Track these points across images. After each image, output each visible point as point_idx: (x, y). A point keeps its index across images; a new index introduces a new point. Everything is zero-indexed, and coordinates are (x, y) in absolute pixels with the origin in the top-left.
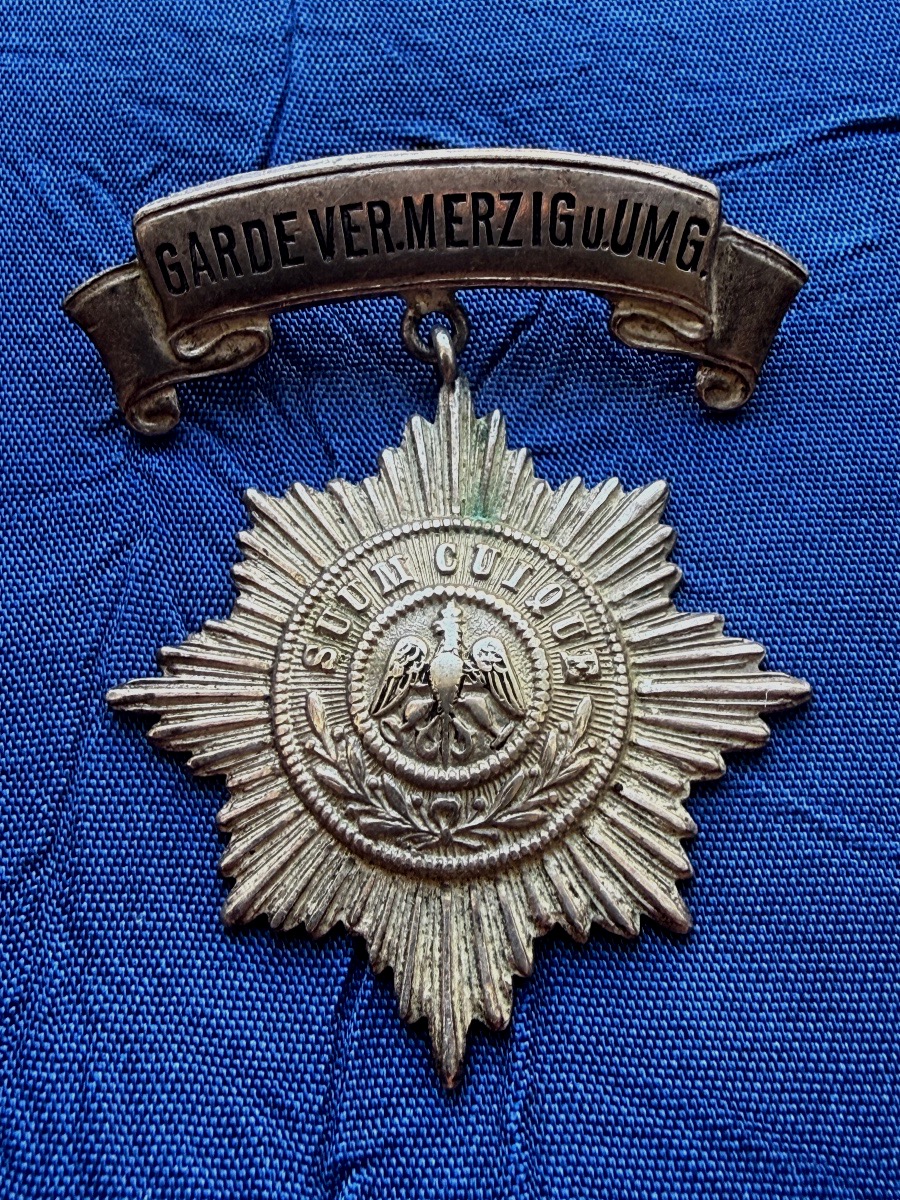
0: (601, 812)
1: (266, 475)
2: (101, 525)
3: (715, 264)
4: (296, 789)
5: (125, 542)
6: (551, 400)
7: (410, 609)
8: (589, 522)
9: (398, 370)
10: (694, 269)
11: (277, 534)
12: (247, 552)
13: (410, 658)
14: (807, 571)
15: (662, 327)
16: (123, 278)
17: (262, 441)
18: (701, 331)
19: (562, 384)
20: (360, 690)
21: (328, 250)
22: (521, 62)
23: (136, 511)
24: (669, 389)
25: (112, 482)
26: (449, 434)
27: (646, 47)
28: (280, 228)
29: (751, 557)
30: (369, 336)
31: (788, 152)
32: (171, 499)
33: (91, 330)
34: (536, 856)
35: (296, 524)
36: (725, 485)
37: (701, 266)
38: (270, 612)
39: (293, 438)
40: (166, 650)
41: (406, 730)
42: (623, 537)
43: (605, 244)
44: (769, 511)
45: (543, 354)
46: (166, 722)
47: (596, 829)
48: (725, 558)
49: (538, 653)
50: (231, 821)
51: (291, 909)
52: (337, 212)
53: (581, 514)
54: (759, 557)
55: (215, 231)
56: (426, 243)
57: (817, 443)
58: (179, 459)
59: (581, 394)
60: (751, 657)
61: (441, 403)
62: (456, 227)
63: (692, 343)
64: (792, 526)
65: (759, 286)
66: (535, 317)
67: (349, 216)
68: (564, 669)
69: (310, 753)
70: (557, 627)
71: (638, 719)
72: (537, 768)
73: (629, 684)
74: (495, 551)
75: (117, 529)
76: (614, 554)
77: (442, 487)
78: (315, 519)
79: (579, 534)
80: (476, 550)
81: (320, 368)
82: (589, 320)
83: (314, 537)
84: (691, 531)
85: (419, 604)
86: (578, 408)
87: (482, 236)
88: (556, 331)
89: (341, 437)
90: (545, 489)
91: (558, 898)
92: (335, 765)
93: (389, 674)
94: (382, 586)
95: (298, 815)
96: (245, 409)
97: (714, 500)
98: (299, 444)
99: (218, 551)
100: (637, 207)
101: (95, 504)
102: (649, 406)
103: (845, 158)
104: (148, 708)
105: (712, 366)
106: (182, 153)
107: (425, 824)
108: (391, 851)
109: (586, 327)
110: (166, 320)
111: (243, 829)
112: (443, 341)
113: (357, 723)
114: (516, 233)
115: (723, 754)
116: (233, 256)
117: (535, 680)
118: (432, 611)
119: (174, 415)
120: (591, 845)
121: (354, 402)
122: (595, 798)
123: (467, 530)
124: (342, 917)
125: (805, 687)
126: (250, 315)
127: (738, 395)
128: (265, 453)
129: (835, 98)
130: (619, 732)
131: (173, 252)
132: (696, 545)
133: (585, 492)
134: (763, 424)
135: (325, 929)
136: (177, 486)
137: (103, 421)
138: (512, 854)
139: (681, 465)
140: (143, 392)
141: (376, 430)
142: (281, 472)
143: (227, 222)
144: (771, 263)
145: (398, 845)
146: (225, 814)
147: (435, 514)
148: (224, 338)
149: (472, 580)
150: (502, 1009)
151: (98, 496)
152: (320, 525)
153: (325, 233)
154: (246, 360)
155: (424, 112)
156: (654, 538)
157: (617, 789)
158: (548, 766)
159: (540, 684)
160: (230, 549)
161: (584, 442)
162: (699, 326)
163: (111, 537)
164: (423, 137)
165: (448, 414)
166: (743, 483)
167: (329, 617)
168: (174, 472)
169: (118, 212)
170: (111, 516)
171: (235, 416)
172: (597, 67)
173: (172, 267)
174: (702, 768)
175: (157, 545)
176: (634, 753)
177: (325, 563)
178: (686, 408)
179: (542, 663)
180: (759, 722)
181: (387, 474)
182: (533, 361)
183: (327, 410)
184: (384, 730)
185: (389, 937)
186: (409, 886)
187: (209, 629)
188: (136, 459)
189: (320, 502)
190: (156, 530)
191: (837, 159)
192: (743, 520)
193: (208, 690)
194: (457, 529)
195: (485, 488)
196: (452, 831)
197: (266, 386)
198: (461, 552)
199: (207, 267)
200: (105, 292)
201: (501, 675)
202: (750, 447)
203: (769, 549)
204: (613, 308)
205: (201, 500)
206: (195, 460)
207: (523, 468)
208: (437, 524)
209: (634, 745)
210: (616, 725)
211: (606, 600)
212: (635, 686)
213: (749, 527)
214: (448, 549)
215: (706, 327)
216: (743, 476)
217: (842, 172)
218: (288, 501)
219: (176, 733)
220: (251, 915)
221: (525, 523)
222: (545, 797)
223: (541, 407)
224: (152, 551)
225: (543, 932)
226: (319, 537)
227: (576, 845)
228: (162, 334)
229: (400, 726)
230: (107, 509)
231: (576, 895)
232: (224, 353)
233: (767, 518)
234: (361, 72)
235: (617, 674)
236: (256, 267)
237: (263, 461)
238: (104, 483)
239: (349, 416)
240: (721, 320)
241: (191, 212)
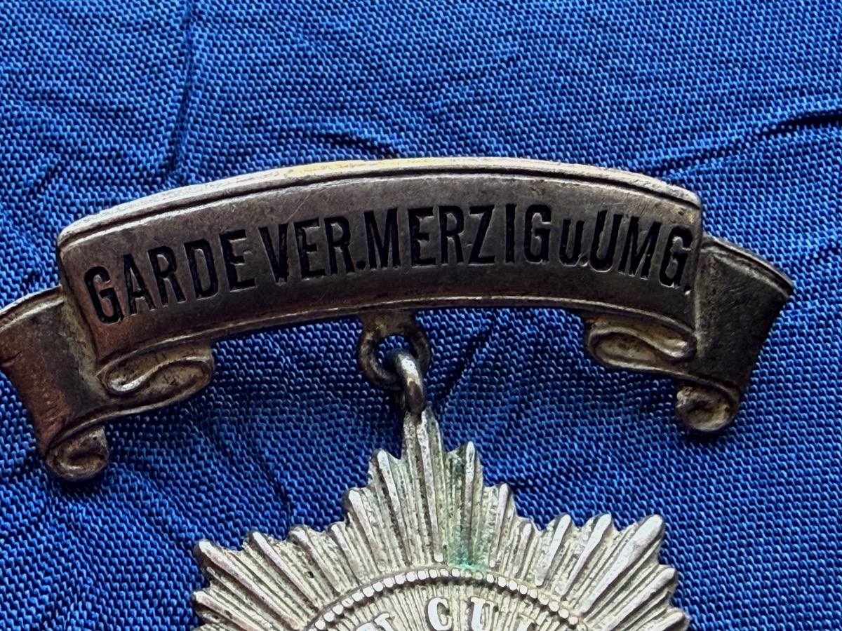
1: (212, 522)
2: (27, 587)
3: (698, 277)
5: (57, 605)
6: (518, 426)
8: (585, 566)
9: (346, 396)
10: (677, 283)
11: (239, 593)
12: (205, 615)
14: (817, 609)
15: (642, 345)
16: (45, 306)
17: (203, 483)
18: (684, 350)
19: (528, 407)
21: (281, 270)
22: (444, 53)
23: (65, 569)
24: (642, 410)
25: (34, 536)
26: (421, 470)
27: (575, 35)
28: (227, 248)
29: (755, 596)
30: (309, 359)
31: (737, 148)
32: (105, 554)
35: (260, 581)
36: (717, 515)
37: (684, 280)
39: (238, 478)
42: (624, 581)
43: (584, 260)
44: (767, 543)
45: (503, 374)
48: (728, 598)
52: (291, 229)
54: (763, 595)
55: (153, 253)
56: (390, 260)
57: (808, 465)
58: (109, 506)
59: (550, 418)
61: (407, 436)
62: (422, 243)
63: (675, 362)
64: (794, 559)
65: (745, 299)
66: (488, 333)
67: (304, 233)
74: (492, 605)
75: (46, 592)
76: (616, 601)
77: (419, 531)
78: (282, 574)
79: (576, 581)
80: (471, 605)
81: (259, 397)
82: (548, 335)
83: (281, 594)
84: (688, 569)
86: (549, 434)
87: (452, 253)
88: (514, 348)
89: (293, 476)
90: (533, 530)
96: (179, 445)
97: (708, 533)
98: (246, 485)
99: (166, 613)
100: (618, 218)
101: (17, 563)
102: (624, 429)
103: (797, 154)
105: (693, 385)
106: (77, 154)
109: (546, 343)
110: (96, 351)
112: (408, 366)
114: (489, 249)
116: (174, 280)
119: (102, 457)
121: (304, 435)
123: (457, 581)
126: (193, 344)
127: (722, 415)
128: (208, 497)
129: (780, 90)
131: (106, 276)
132: (695, 585)
133: (575, 530)
134: (748, 447)
136: (110, 538)
137: (16, 465)
139: (667, 494)
140: (70, 432)
141: (331, 467)
142: (229, 518)
143: (167, 243)
144: (756, 275)
147: (416, 564)
148: (160, 370)
151: (20, 554)
152: (288, 580)
153: (277, 253)
154: (185, 393)
155: (343, 107)
156: (656, 582)
160: (180, 610)
161: (560, 472)
162: (682, 344)
163: (41, 602)
164: (345, 135)
165: (418, 448)
166: (735, 513)
168: (105, 522)
169: (11, 223)
170: (38, 577)
171: (168, 454)
172: (525, 57)
173: (104, 293)
175: (94, 609)
177: (298, 625)
178: (663, 430)
181: (357, 520)
182: (493, 382)
183: (274, 445)
188: (58, 508)
189: (283, 554)
190: (91, 591)
191: (789, 154)
192: (740, 554)
194: (445, 581)
195: (468, 531)
197: (200, 419)
198: (454, 607)
199: (145, 292)
200: (23, 321)
202: (738, 472)
203: (774, 585)
204: (587, 327)
205: (141, 554)
206: (127, 506)
207: (507, 507)
208: (423, 576)
213: (749, 562)
214: (440, 605)
215: (690, 346)
216: (734, 504)
217: (795, 169)
218: (247, 554)
221: (516, 569)
223: (508, 434)
224: (89, 616)
226: (287, 595)
228: (90, 367)
230: (32, 569)
232: (161, 386)
233: (766, 551)
234: (271, 64)
236: (199, 291)
237: (206, 506)
238: (25, 537)
239: (300, 451)
240: (706, 337)
241: (125, 231)
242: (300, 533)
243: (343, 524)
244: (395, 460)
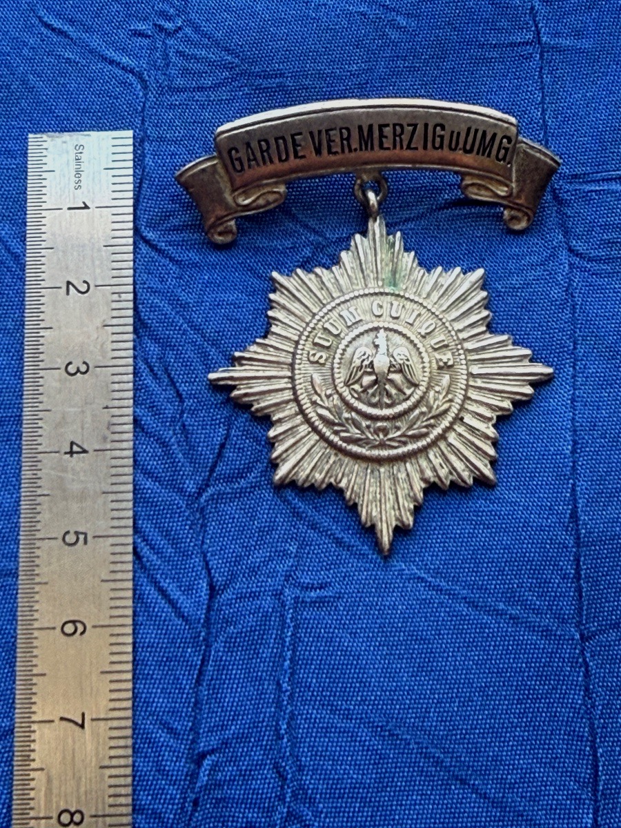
0: (455, 430)
3: (515, 158)
4: (307, 421)
7: (362, 334)
8: (446, 290)
10: (504, 161)
12: (274, 305)
13: (363, 357)
15: (487, 189)
16: (209, 164)
18: (506, 192)
20: (339, 373)
26: (375, 244)
28: (294, 140)
33: (191, 190)
34: (424, 450)
37: (507, 160)
38: (289, 335)
40: (237, 354)
41: (363, 392)
42: (463, 297)
43: (460, 150)
46: (239, 389)
47: (452, 438)
49: (424, 355)
50: (276, 437)
51: (308, 476)
52: (324, 132)
53: (442, 285)
55: (259, 142)
56: (369, 148)
60: (525, 356)
61: (370, 228)
62: (384, 140)
63: (503, 198)
65: (537, 169)
67: (329, 135)
68: (437, 362)
69: (314, 403)
70: (433, 342)
71: (472, 386)
72: (424, 409)
73: (467, 369)
74: (401, 305)
76: (459, 306)
77: (372, 272)
79: (442, 296)
80: (392, 304)
83: (308, 297)
85: (367, 331)
87: (398, 145)
90: (424, 274)
91: (434, 469)
92: (327, 409)
93: (353, 365)
94: (346, 322)
95: (309, 433)
100: (477, 131)
104: (230, 383)
105: (512, 208)
107: (372, 435)
108: (355, 449)
110: (232, 185)
111: (281, 440)
112: (371, 196)
113: (338, 388)
114: (416, 144)
115: (512, 403)
116: (269, 154)
117: (424, 367)
118: (372, 335)
119: (233, 233)
120: (450, 445)
122: (452, 424)
123: (387, 294)
124: (332, 480)
125: (550, 370)
126: (276, 183)
127: (525, 222)
130: (463, 392)
131: (237, 151)
133: (444, 274)
135: (324, 486)
138: (413, 449)
140: (219, 222)
143: (266, 137)
144: (542, 157)
145: (359, 446)
146: (272, 433)
147: (369, 286)
148: (261, 194)
149: (391, 319)
150: (409, 520)
152: (311, 291)
153: (317, 143)
154: (272, 206)
156: (478, 298)
157: (462, 419)
158: (430, 408)
159: (425, 370)
160: (265, 303)
162: (506, 189)
165: (374, 234)
167: (320, 338)
173: (237, 159)
174: (502, 409)
176: (469, 402)
177: (315, 311)
179: (426, 359)
180: (529, 387)
181: (344, 265)
184: (353, 392)
185: (355, 488)
186: (364, 465)
187: (258, 344)
189: (310, 279)
193: (260, 374)
194: (381, 294)
195: (394, 272)
196: (385, 439)
198: (385, 306)
199: (255, 159)
200: (199, 171)
201: (408, 366)
204: (462, 180)
207: (413, 262)
208: (372, 291)
209: (469, 399)
210: (462, 389)
211: (456, 329)
212: (470, 370)
214: (378, 304)
215: (509, 190)
218: (294, 279)
219: (246, 395)
220: (287, 481)
221: (415, 290)
222: (428, 422)
225: (427, 486)
226: (311, 297)
227: (442, 445)
228: (229, 193)
229: (360, 390)
231: (443, 468)
232: (261, 202)
235: (462, 364)
236: (280, 160)
240: (517, 186)
241: (247, 132)
242: (318, 270)
243: (338, 267)
244: (364, 239)
